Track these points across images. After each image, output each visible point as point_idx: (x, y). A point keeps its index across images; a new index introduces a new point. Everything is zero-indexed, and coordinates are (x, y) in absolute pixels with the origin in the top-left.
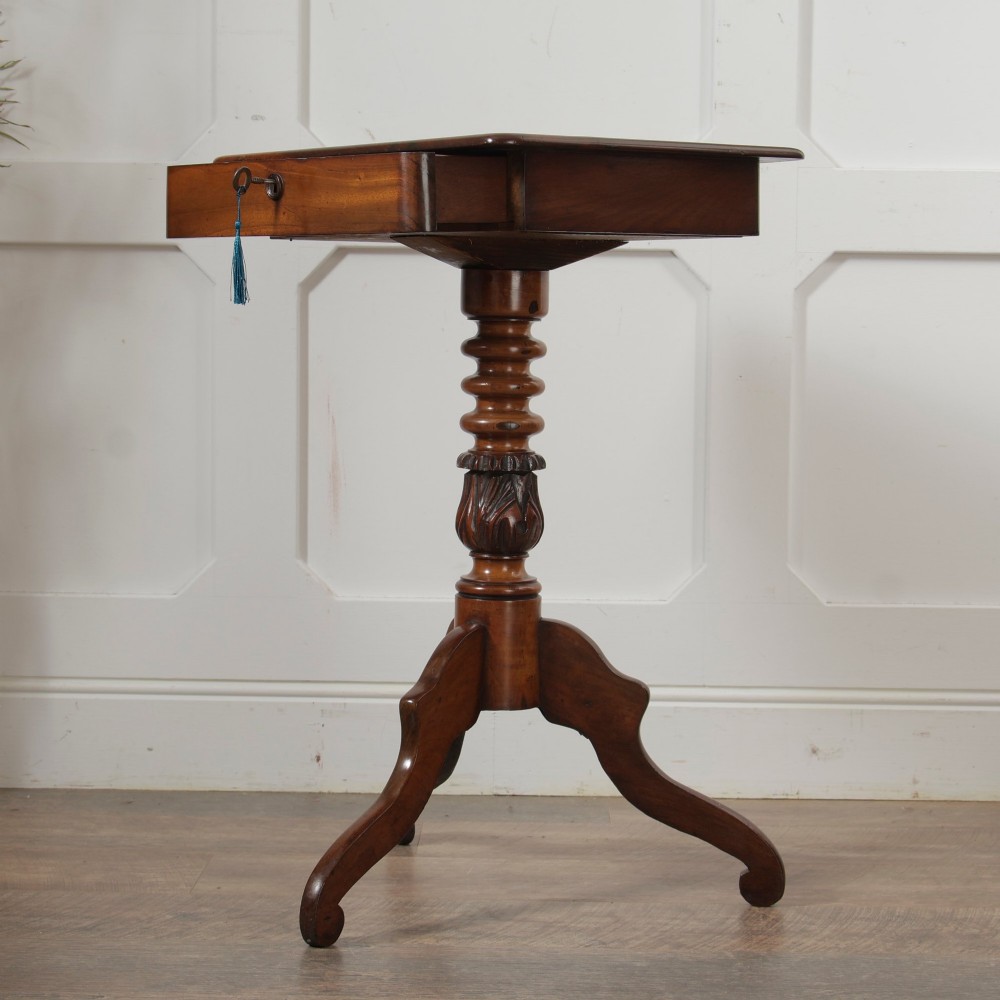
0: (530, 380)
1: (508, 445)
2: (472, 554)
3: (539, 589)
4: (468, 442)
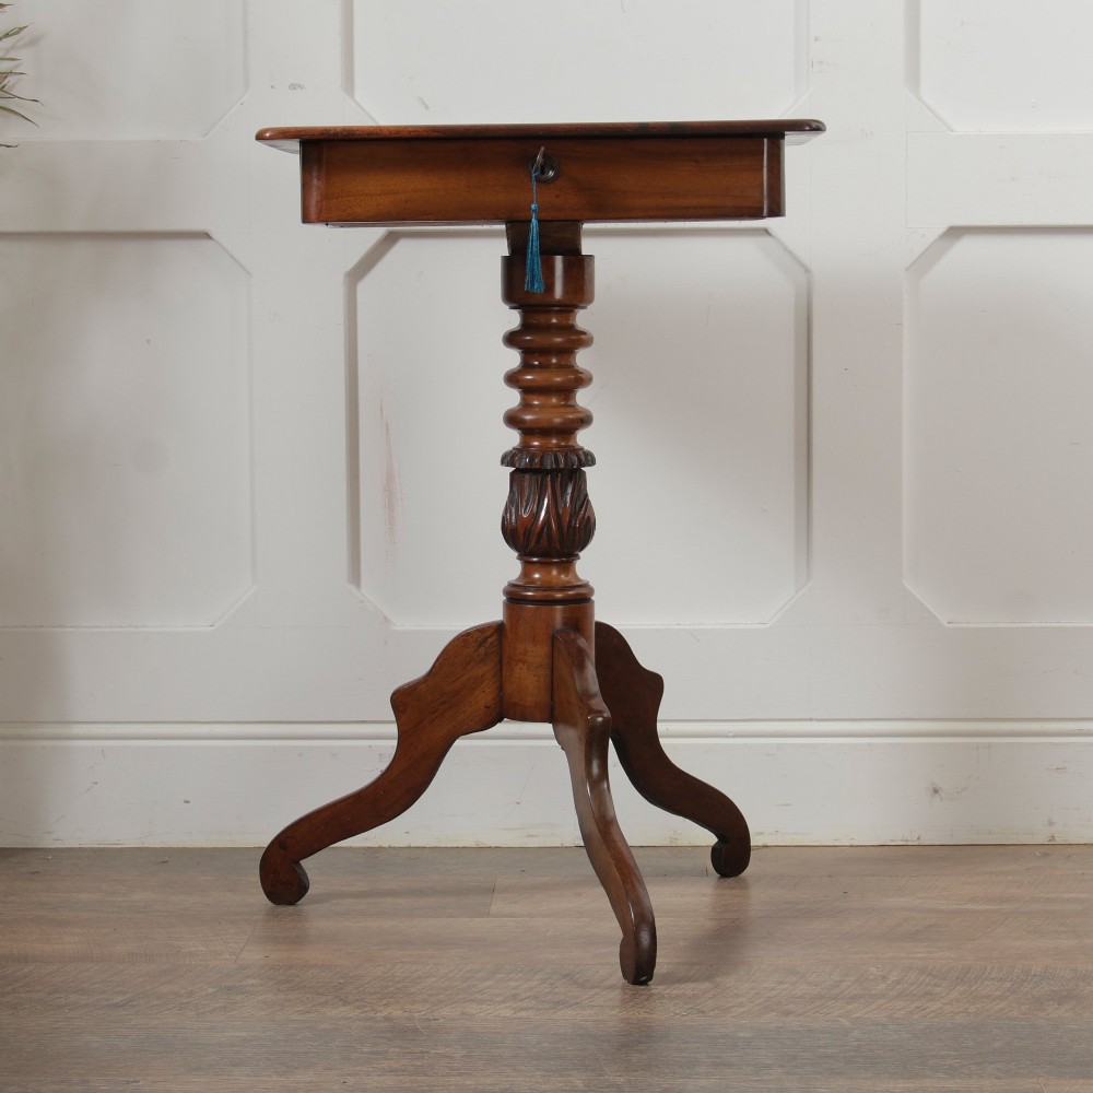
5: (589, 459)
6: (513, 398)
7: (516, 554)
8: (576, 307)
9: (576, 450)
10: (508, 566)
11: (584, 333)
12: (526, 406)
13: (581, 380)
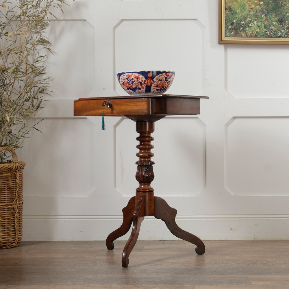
0: (151, 145)
1: (146, 159)
2: (139, 183)
3: (154, 190)
4: (138, 159)
12: (140, 152)
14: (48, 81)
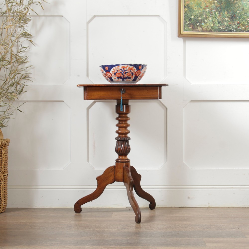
5: (129, 139)
6: (117, 128)
7: (117, 154)
8: (127, 113)
9: (128, 137)
10: (116, 156)
11: (129, 118)
12: (119, 130)
13: (128, 125)
14: (30, 69)
